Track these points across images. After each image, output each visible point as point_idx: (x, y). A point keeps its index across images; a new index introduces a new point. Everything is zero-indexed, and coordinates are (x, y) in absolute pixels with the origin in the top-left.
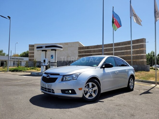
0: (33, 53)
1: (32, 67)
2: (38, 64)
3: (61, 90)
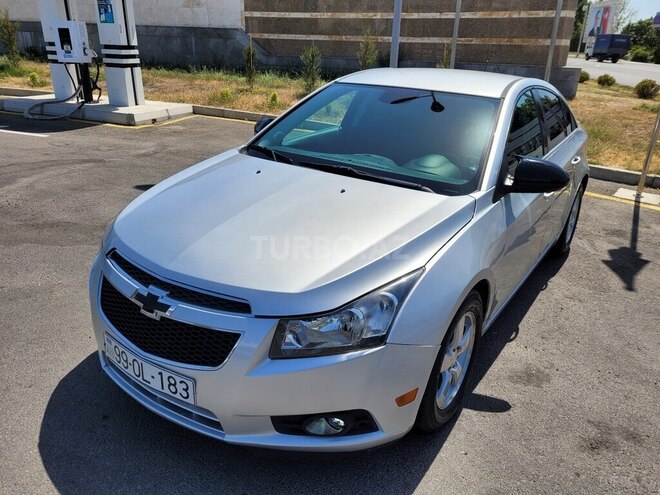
2: (24, 39)
3: (272, 417)
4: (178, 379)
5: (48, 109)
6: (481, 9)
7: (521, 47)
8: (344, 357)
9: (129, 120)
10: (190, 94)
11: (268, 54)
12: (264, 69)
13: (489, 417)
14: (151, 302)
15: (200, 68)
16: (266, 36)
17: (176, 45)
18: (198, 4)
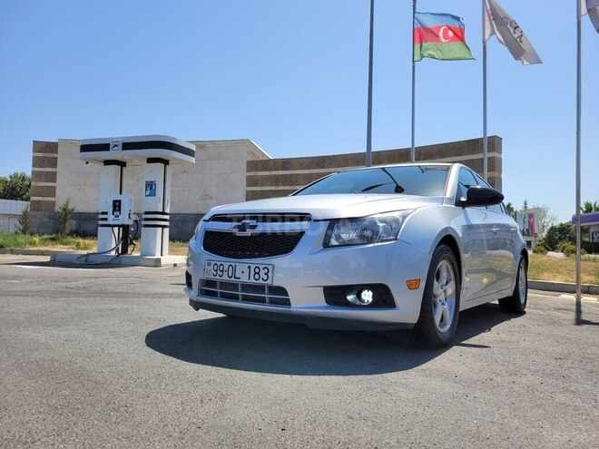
0: (52, 177)
3: (324, 287)
4: (261, 267)
9: (157, 263)
14: (242, 228)
17: (189, 227)
18: (211, 198)
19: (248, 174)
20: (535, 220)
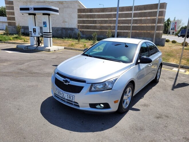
1: (15, 36)
2: (22, 30)
3: (89, 104)
4: (71, 96)
5: (29, 48)
6: (139, 23)
7: (150, 33)
8: (104, 92)
9: (49, 50)
10: (64, 44)
11: (83, 34)
12: (82, 38)
13: (135, 112)
14: (66, 81)
15: (66, 38)
16: (83, 30)
17: (60, 32)
18: (66, 22)
19: (78, 14)
20: (177, 24)
